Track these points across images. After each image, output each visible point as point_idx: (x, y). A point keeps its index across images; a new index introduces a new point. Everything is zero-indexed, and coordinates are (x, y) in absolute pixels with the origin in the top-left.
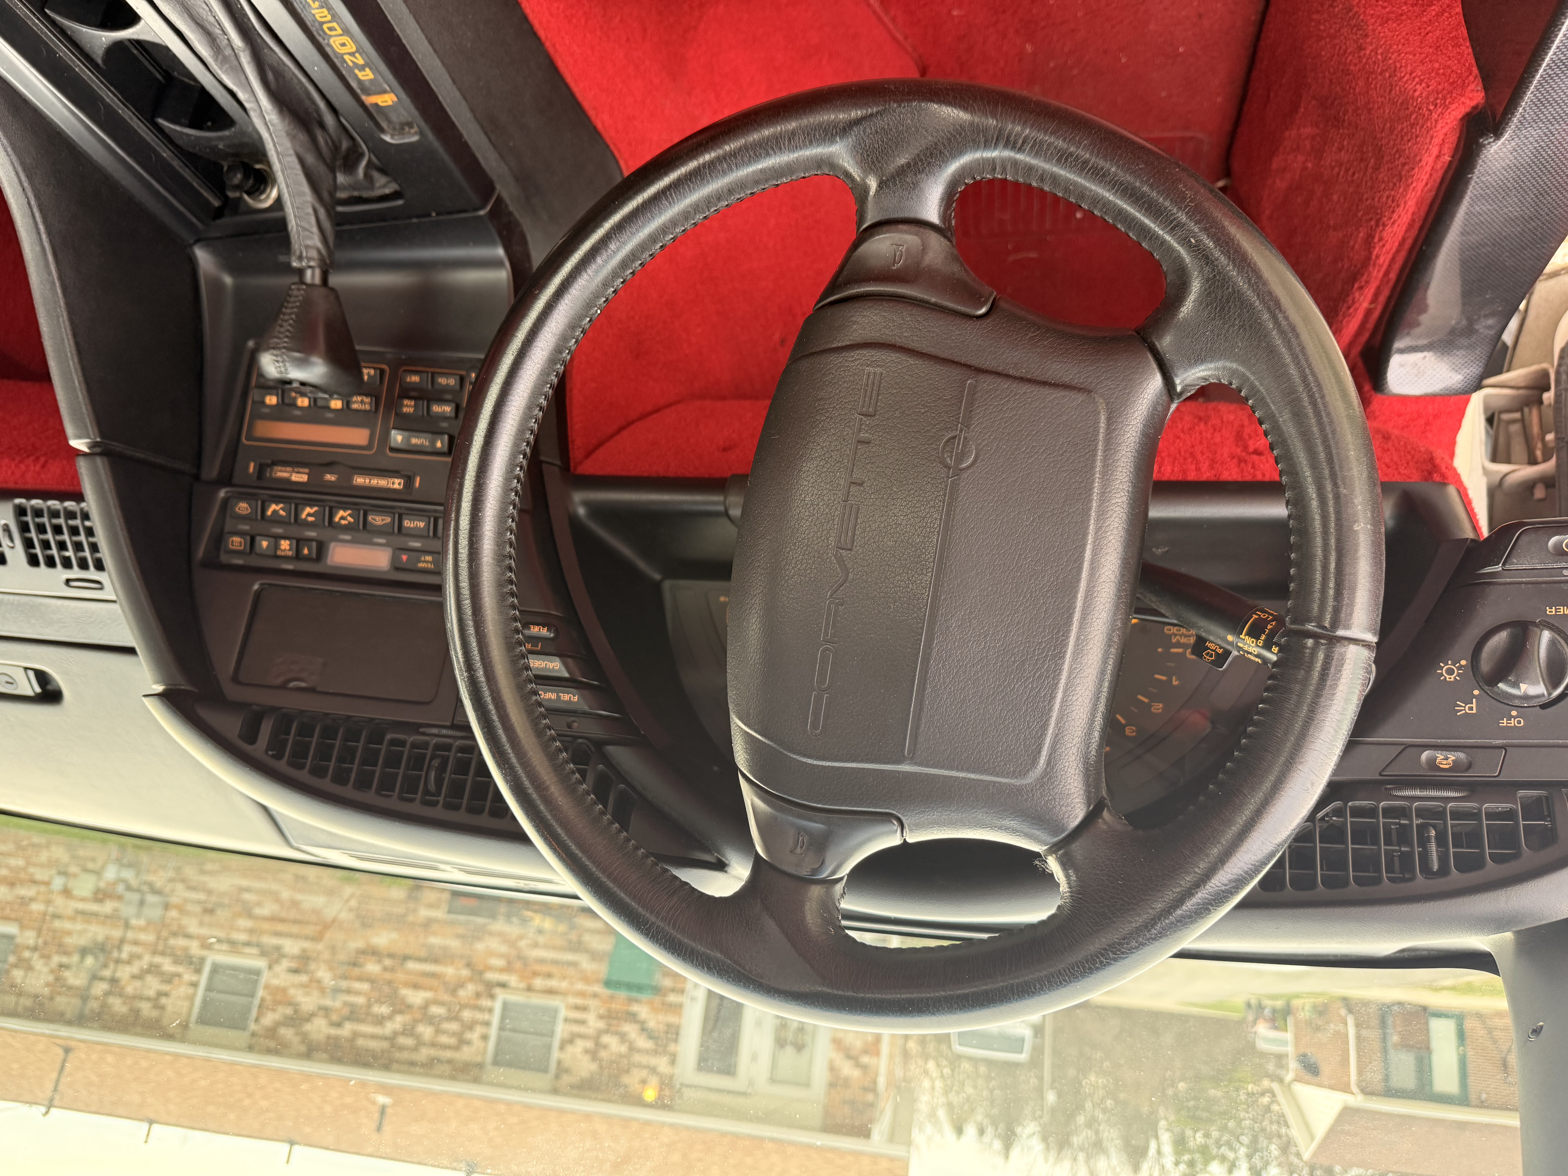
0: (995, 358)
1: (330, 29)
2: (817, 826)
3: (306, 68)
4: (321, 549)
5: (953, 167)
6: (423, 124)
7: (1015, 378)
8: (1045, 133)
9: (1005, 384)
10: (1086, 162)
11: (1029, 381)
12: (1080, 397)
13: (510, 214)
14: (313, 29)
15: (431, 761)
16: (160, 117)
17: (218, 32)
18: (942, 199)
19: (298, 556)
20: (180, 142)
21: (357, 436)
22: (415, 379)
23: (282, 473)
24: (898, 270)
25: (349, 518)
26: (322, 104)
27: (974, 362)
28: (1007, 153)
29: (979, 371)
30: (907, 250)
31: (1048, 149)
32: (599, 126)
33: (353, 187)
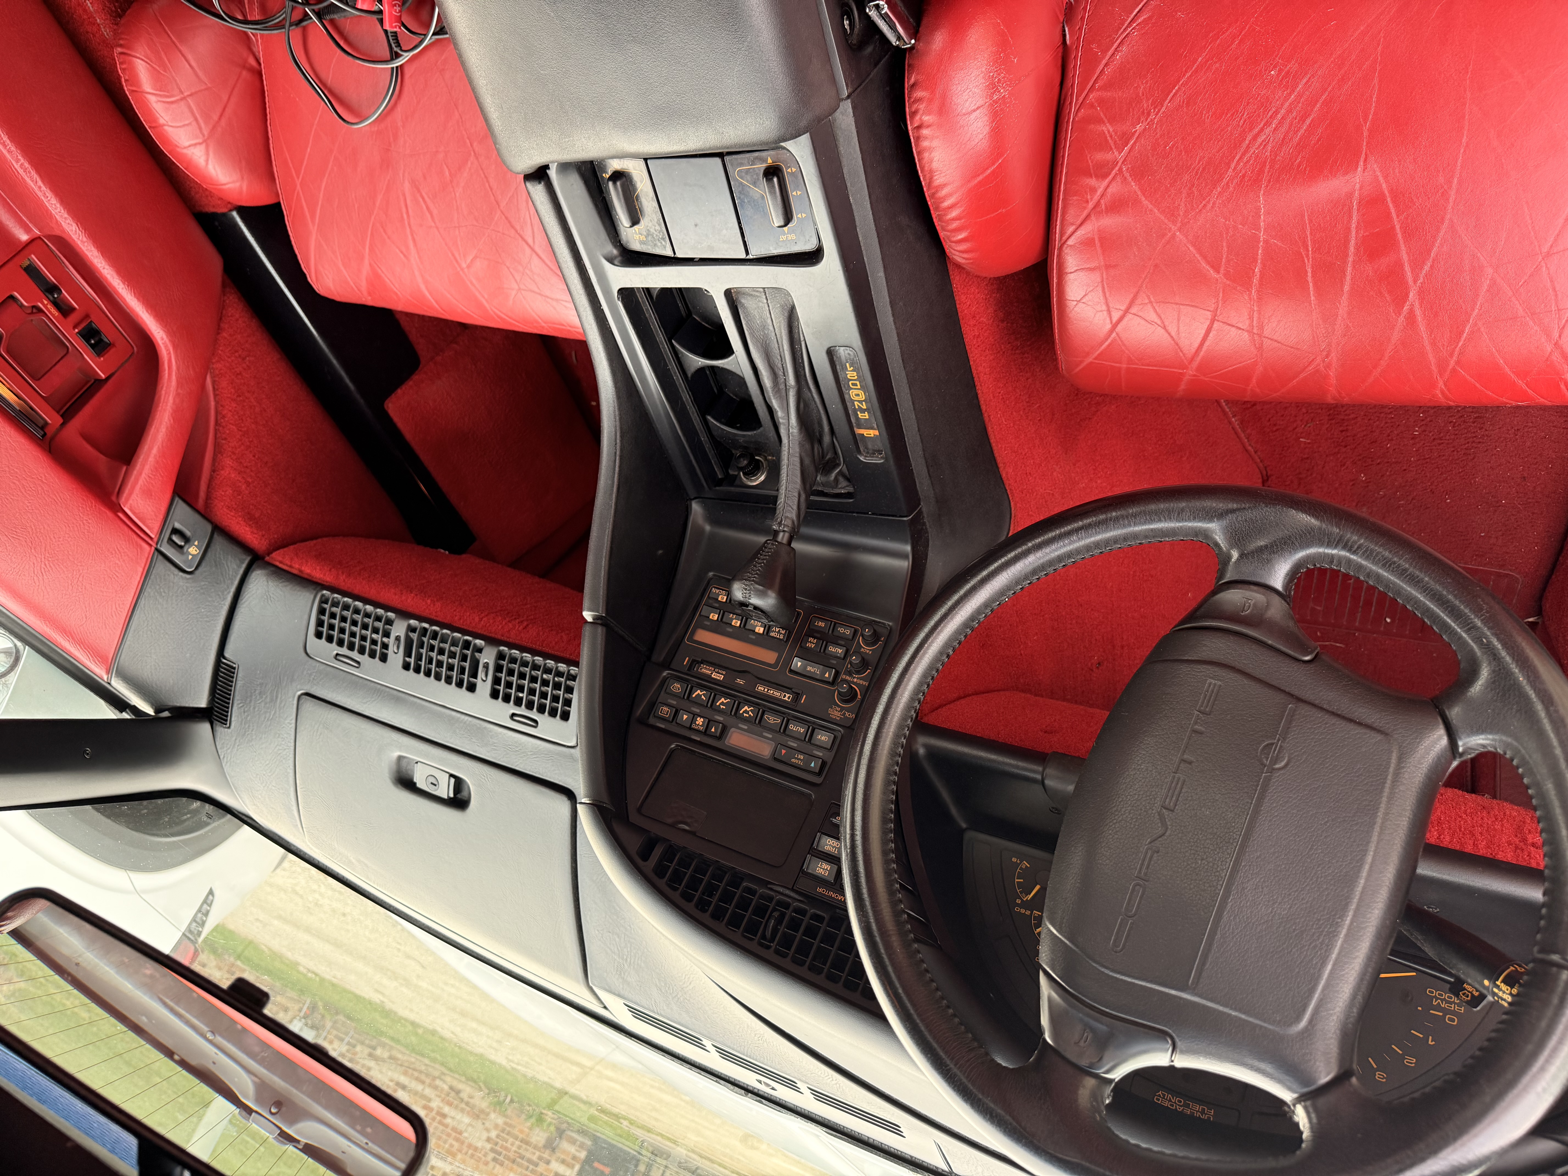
0: (1314, 693)
1: (853, 384)
2: (1101, 1028)
3: (827, 405)
4: (725, 730)
5: (1301, 554)
6: (890, 453)
7: (1327, 711)
8: (1376, 544)
9: (1320, 714)
10: (1406, 570)
11: (1338, 716)
12: (1379, 737)
13: (924, 524)
14: (842, 383)
15: (772, 912)
16: (709, 415)
17: (781, 373)
18: (1287, 574)
19: (706, 732)
20: (715, 433)
21: (769, 656)
22: (822, 624)
23: (705, 670)
24: (1246, 616)
25: (750, 713)
26: (826, 428)
27: (1296, 692)
28: (1343, 553)
29: (1299, 700)
30: (1255, 605)
31: (1376, 555)
32: (1004, 475)
33: (823, 485)
